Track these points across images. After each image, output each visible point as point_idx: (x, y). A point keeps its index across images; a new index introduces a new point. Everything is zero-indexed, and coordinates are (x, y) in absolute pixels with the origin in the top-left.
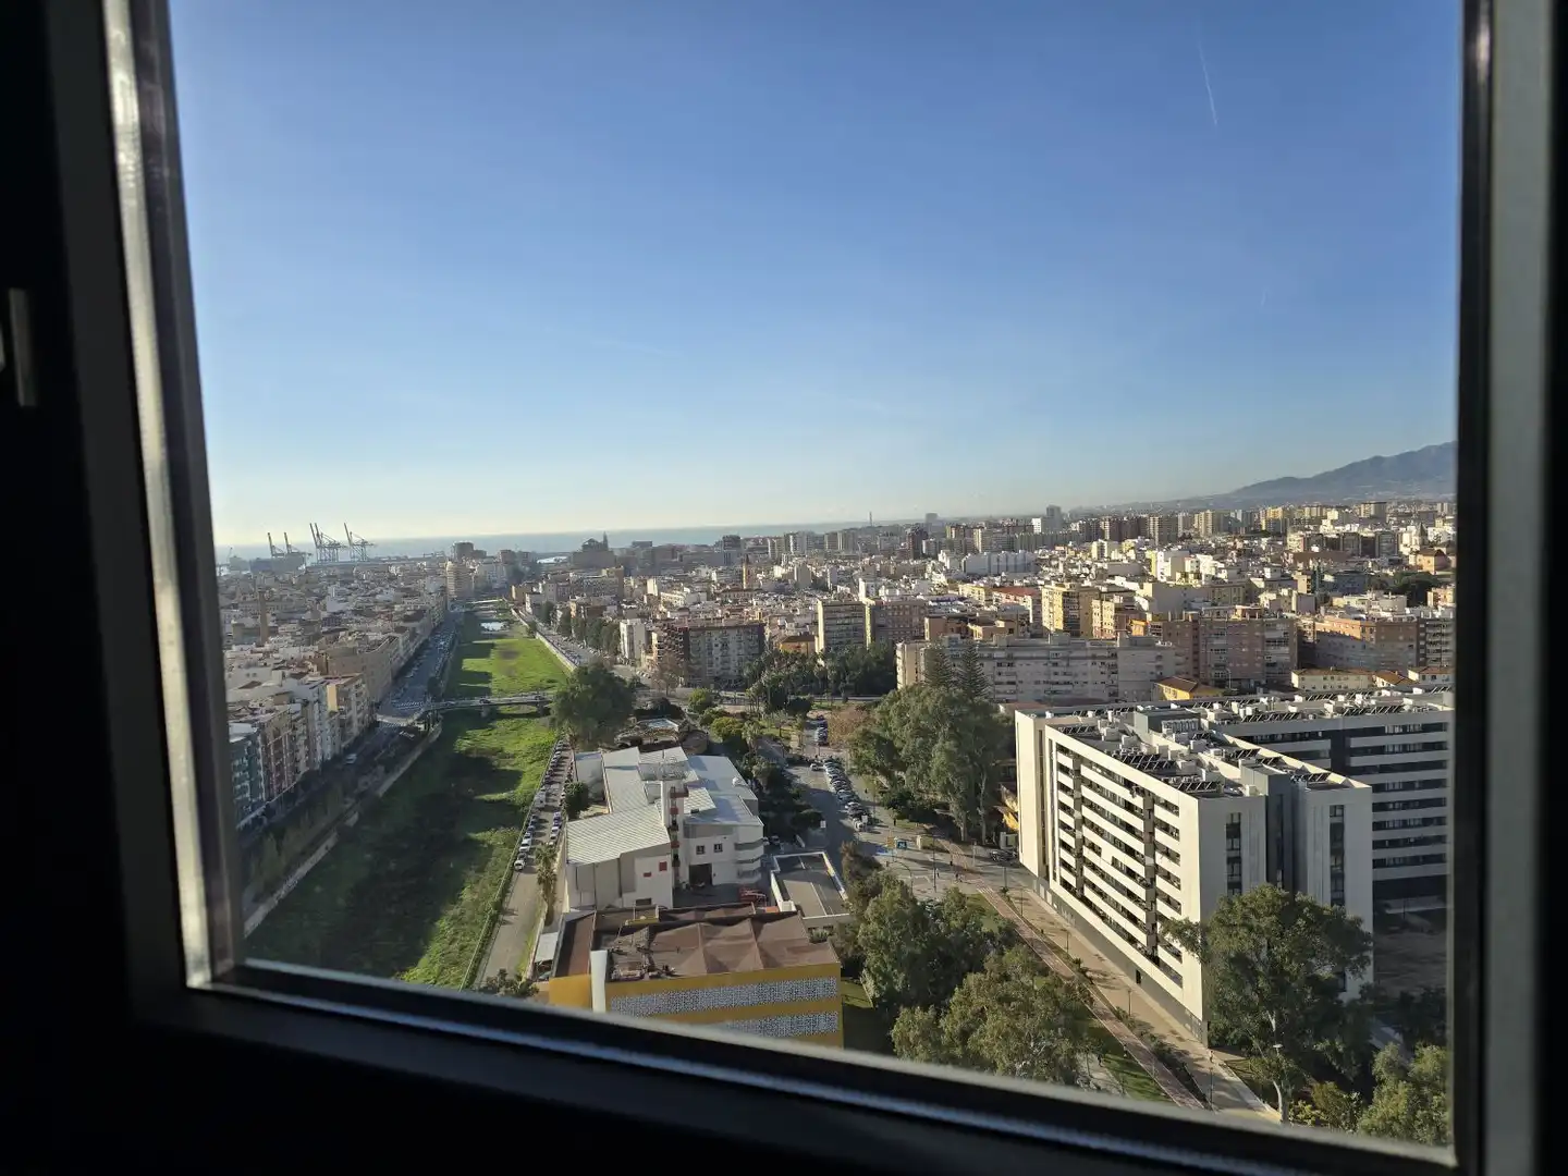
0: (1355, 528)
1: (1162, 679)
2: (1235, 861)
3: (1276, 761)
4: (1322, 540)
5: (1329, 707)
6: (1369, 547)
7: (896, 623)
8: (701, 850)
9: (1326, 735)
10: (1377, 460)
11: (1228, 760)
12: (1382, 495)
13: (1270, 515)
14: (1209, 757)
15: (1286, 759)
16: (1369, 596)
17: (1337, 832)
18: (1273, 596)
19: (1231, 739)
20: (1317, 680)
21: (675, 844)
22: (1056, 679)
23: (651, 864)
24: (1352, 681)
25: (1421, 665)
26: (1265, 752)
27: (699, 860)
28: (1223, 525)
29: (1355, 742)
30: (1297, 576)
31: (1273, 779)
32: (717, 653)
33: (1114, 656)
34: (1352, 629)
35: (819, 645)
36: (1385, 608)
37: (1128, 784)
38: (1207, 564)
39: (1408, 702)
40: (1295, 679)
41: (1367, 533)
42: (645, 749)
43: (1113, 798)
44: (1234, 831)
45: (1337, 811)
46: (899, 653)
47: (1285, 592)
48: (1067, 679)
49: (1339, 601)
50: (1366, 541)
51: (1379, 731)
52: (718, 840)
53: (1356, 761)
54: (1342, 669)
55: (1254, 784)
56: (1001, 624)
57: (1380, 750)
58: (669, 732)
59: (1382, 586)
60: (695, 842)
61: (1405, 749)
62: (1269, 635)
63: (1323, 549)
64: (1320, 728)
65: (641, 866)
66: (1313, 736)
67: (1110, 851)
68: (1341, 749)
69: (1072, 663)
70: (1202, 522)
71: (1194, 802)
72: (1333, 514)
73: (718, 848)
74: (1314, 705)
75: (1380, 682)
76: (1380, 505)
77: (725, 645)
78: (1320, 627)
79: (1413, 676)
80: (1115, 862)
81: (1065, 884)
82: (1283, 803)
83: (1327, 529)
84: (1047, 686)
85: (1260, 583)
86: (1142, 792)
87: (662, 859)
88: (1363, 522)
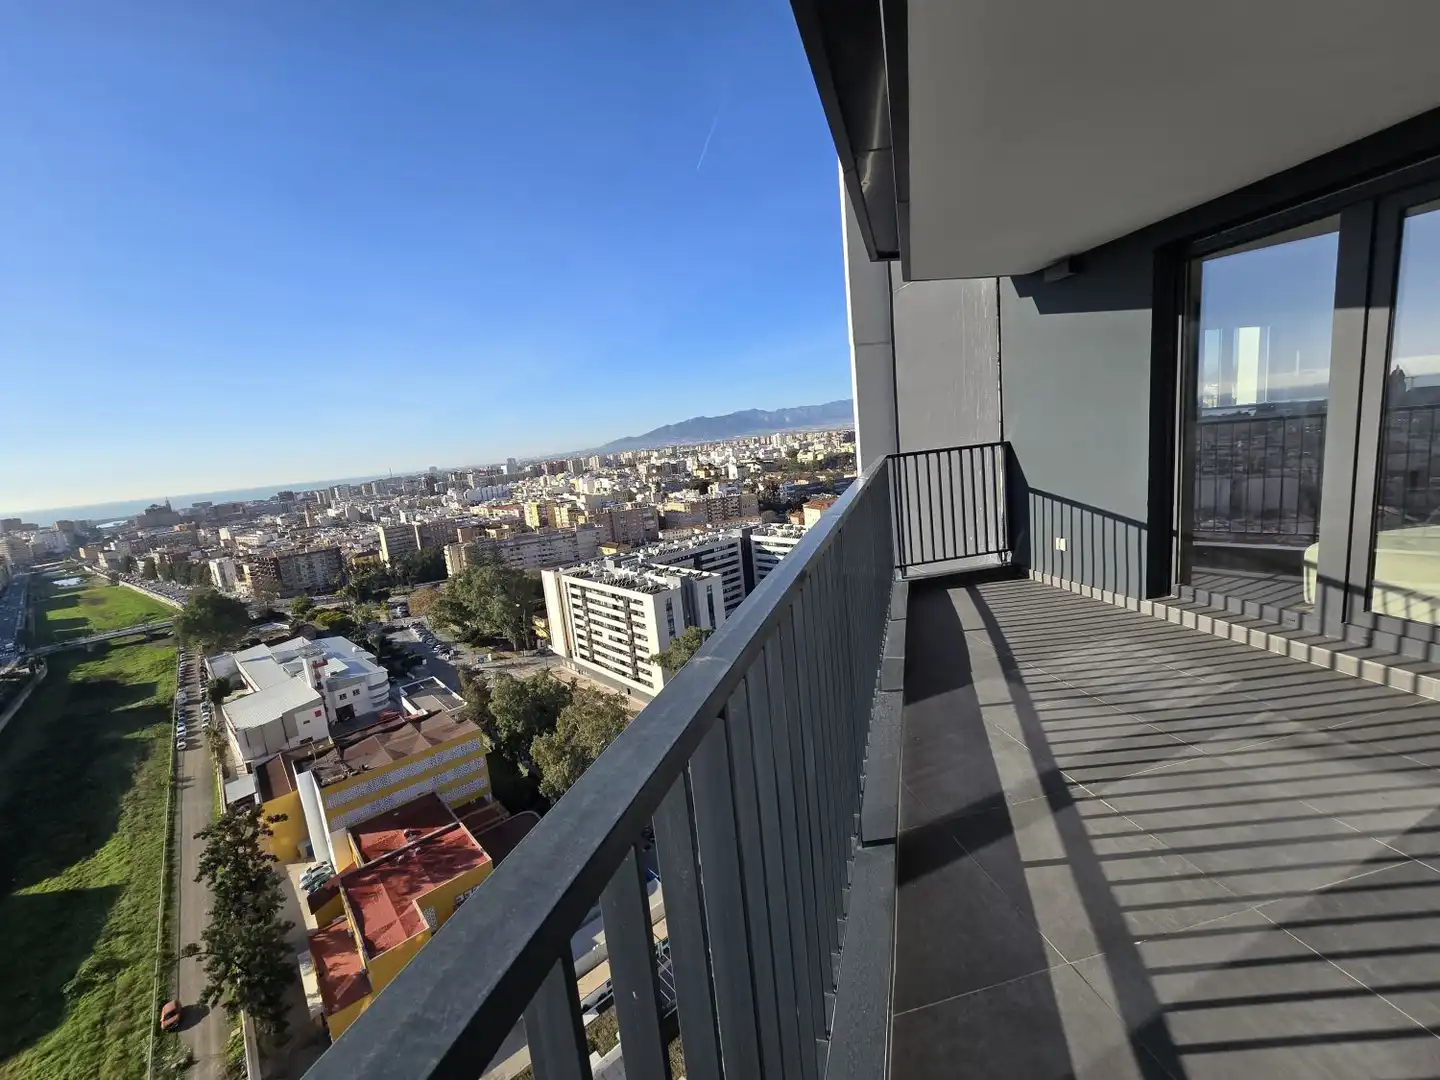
0: (666, 460)
1: (600, 544)
2: (671, 621)
3: (678, 571)
4: (654, 467)
5: (690, 543)
6: (675, 468)
7: (438, 535)
8: (343, 697)
9: (692, 556)
10: (668, 427)
11: (657, 575)
12: (674, 444)
13: (626, 456)
14: (648, 575)
15: (682, 569)
16: (684, 491)
17: (710, 598)
18: (643, 496)
19: (654, 565)
20: (670, 534)
21: (324, 698)
22: (545, 553)
23: (310, 714)
24: (686, 532)
25: (710, 521)
26: (672, 568)
27: (345, 703)
28: (605, 463)
29: (704, 558)
30: (650, 485)
31: (682, 579)
32: (305, 572)
33: (574, 536)
34: (680, 507)
35: (384, 555)
36: (692, 496)
37: (614, 596)
38: (606, 483)
39: (720, 536)
40: (661, 535)
41: (673, 462)
42: (270, 644)
43: (606, 605)
44: (669, 608)
45: (709, 588)
46: (446, 552)
47: (647, 493)
48: (551, 552)
49: (671, 496)
50: (674, 466)
51: (712, 551)
52: (355, 687)
53: (705, 566)
54: (680, 527)
55: (674, 583)
56: (506, 527)
57: (713, 560)
58: (283, 630)
59: (687, 486)
60: (337, 693)
61: (722, 557)
62: (645, 515)
63: (658, 471)
64: (689, 555)
65: (300, 718)
66: (686, 558)
67: (606, 632)
68: (698, 561)
69: (553, 543)
70: (594, 462)
71: (651, 597)
72: (656, 454)
73: (356, 692)
74: (683, 543)
75: (697, 531)
76: (674, 448)
77: (311, 566)
78: (666, 509)
79: (709, 526)
80: (610, 638)
81: (583, 657)
82: (688, 588)
83: (653, 461)
84: (540, 558)
85: (634, 490)
86: (621, 598)
87: (317, 709)
88: (669, 457)
